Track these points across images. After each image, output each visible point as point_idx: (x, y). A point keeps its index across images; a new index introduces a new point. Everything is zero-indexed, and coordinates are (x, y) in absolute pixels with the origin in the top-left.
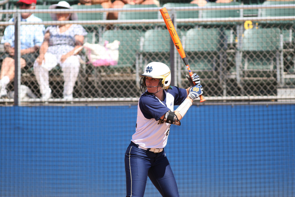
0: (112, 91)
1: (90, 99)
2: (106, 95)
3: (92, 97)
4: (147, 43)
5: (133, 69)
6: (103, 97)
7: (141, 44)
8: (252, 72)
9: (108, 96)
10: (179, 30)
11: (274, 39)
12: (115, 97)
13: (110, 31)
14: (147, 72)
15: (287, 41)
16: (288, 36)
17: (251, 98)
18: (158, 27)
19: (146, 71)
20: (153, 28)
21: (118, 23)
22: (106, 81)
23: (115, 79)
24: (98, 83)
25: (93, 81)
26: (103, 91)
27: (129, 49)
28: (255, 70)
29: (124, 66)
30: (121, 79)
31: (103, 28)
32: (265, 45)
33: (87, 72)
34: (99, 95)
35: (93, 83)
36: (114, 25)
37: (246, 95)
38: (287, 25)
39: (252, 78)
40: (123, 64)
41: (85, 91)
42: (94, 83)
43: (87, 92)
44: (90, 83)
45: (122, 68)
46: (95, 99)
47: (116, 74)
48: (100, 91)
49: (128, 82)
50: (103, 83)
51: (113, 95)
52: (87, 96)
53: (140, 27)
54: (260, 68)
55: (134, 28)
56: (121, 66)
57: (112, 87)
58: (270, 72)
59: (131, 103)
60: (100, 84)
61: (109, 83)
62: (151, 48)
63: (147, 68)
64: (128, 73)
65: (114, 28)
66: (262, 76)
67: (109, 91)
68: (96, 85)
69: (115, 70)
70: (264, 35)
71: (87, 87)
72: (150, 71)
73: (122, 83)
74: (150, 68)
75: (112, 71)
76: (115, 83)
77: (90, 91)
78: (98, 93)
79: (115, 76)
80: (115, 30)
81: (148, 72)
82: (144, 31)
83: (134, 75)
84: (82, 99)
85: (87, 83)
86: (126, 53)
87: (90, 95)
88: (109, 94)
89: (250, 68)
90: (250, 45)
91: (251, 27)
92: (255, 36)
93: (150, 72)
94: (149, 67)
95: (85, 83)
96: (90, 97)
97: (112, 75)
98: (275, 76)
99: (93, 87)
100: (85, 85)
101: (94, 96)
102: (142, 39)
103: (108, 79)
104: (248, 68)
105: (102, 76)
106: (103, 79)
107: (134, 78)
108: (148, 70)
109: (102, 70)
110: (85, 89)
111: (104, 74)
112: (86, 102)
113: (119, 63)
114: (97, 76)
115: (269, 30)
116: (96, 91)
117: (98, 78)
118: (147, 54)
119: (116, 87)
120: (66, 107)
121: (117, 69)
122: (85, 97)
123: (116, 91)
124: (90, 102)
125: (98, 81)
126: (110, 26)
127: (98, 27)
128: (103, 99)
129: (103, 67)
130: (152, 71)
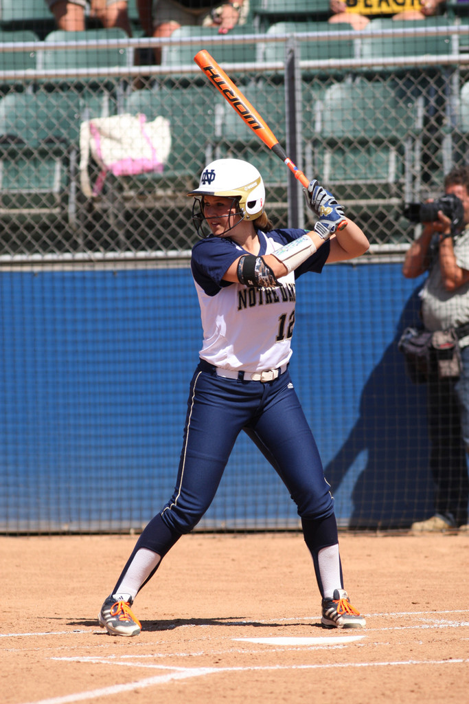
0: (151, 234)
1: (98, 255)
2: (137, 246)
3: (101, 249)
4: (230, 119)
6: (128, 250)
7: (218, 122)
9: (140, 247)
10: (307, 86)
12: (159, 249)
13: (144, 92)
14: (204, 183)
18: (258, 79)
19: (203, 180)
20: (244, 82)
21: (161, 73)
22: (135, 210)
23: (158, 205)
24: (116, 216)
25: (105, 211)
26: (128, 235)
27: (189, 134)
29: (178, 174)
30: (172, 205)
31: (126, 84)
34: (119, 246)
35: (105, 217)
36: (153, 77)
40: (175, 169)
41: (86, 236)
42: (108, 217)
43: (90, 237)
44: (97, 217)
45: (173, 179)
46: (110, 255)
47: (160, 192)
48: (121, 236)
49: (188, 213)
50: (128, 216)
51: (152, 245)
52: (91, 247)
55: (200, 83)
56: (170, 173)
57: (151, 225)
60: (121, 218)
61: (142, 215)
62: (240, 133)
63: (204, 174)
65: (152, 85)
67: (143, 235)
68: (111, 221)
69: (156, 185)
71: (90, 227)
72: (210, 181)
73: (173, 214)
74: (210, 173)
75: (150, 187)
76: (158, 215)
77: (98, 236)
78: (116, 240)
79: (157, 199)
80: (156, 89)
81: (207, 183)
84: (79, 256)
85: (90, 218)
86: (182, 144)
87: (97, 244)
88: (143, 243)
93: (209, 183)
94: (207, 171)
95: (86, 217)
96: (98, 250)
97: (150, 197)
99: (106, 226)
100: (86, 222)
101: (107, 247)
102: (219, 110)
103: (141, 205)
105: (127, 199)
106: (128, 206)
108: (207, 178)
109: (126, 186)
110: (86, 231)
111: (130, 193)
112: (90, 261)
113: (165, 168)
114: (114, 199)
116: (113, 235)
117: (116, 204)
118: (231, 145)
119: (158, 226)
120: (42, 273)
121: (161, 182)
122: (86, 249)
123: (159, 234)
124: (99, 261)
125: (116, 211)
126: (143, 81)
127: (114, 82)
128: (129, 255)
129: (127, 178)
130: (214, 179)
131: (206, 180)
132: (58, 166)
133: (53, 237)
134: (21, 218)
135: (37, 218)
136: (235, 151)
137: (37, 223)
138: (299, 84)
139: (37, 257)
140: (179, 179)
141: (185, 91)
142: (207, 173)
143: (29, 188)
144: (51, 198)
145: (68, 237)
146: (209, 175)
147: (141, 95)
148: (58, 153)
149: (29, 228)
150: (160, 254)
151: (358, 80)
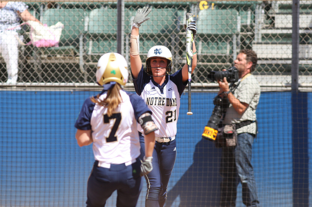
0: (53, 75)
1: (28, 84)
2: (46, 80)
3: (30, 81)
4: (91, 23)
5: (76, 51)
6: (42, 82)
7: (86, 24)
8: (205, 57)
10: (127, 9)
11: (230, 22)
12: (56, 82)
13: (52, 9)
15: (245, 24)
16: (247, 18)
17: (205, 84)
18: (105, 6)
20: (99, 7)
21: (60, 1)
22: (46, 64)
23: (57, 62)
24: (37, 66)
25: (32, 64)
26: (43, 75)
27: (72, 30)
28: (209, 54)
29: (67, 48)
30: (63, 62)
31: (44, 7)
32: (220, 27)
33: (25, 54)
34: (38, 79)
35: (32, 66)
36: (56, 3)
37: (199, 82)
38: (244, 6)
39: (205, 63)
40: (65, 45)
41: (23, 75)
43: (25, 75)
44: (28, 66)
45: (64, 50)
46: (34, 84)
47: (58, 56)
48: (39, 75)
49: (71, 66)
50: (43, 66)
51: (53, 80)
52: (25, 80)
53: (84, 6)
54: (215, 52)
55: (78, 6)
56: (63, 47)
57: (53, 71)
58: (225, 56)
59: (73, 88)
60: (40, 67)
61: (49, 66)
62: (96, 29)
64: (71, 56)
65: (56, 7)
66: (216, 61)
67: (49, 75)
68: (35, 69)
69: (56, 53)
70: (219, 17)
71: (25, 71)
73: (63, 66)
75: (53, 53)
76: (56, 66)
77: (28, 75)
78: (37, 77)
79: (57, 59)
80: (58, 9)
82: (89, 10)
83: (77, 58)
84: (20, 84)
85: (25, 66)
86: (68, 34)
87: (28, 79)
88: (49, 79)
89: (204, 53)
90: (204, 27)
91: (206, 7)
92: (210, 17)
95: (23, 66)
96: (28, 82)
97: (53, 58)
98: (231, 61)
99: (32, 71)
100: (23, 69)
101: (32, 80)
102: (87, 19)
103: (49, 62)
104: (202, 53)
105: (42, 59)
106: (43, 62)
107: (77, 61)
109: (42, 52)
110: (23, 73)
111: (44, 56)
112: (24, 86)
113: (60, 45)
114: (36, 59)
115: (224, 11)
116: (35, 75)
117: (38, 61)
118: (91, 35)
119: (57, 71)
121: (58, 51)
122: (22, 81)
123: (57, 75)
124: (28, 87)
125: (37, 64)
126: (52, 4)
127: (38, 5)
128: (42, 84)
129: (42, 48)
136: (93, 38)
138: (123, 8)
140: (67, 50)
141: (70, 10)
147: (50, 11)
150: (57, 84)
151: (151, 7)
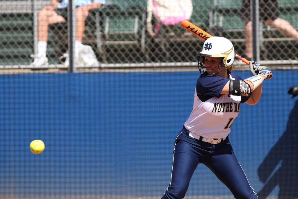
0: (183, 54)
1: (157, 64)
2: (176, 60)
3: (159, 61)
6: (172, 61)
9: (178, 60)
12: (187, 61)
14: (206, 49)
19: (205, 48)
22: (175, 42)
23: (187, 40)
24: (165, 45)
25: (160, 42)
26: (172, 54)
27: (203, 5)
34: (167, 60)
35: (160, 45)
41: (151, 55)
43: (153, 55)
44: (157, 45)
46: (163, 64)
48: (168, 55)
51: (184, 59)
52: (153, 60)
57: (183, 50)
60: (168, 46)
61: (179, 45)
63: (206, 44)
67: (179, 54)
68: (163, 47)
71: (153, 50)
72: (209, 49)
73: (194, 44)
74: (209, 45)
75: (183, 31)
76: (187, 45)
77: (157, 55)
79: (187, 37)
81: (207, 49)
84: (148, 64)
85: (153, 45)
86: (199, 10)
87: (157, 59)
88: (179, 58)
93: (209, 50)
94: (207, 43)
96: (157, 62)
97: (182, 36)
99: (160, 50)
100: (151, 48)
101: (161, 60)
103: (179, 40)
105: (171, 37)
106: (172, 40)
108: (207, 47)
109: (170, 30)
110: (151, 52)
111: (172, 34)
112: (153, 67)
114: (165, 37)
116: (164, 55)
117: (166, 39)
118: (223, 11)
119: (187, 50)
120: (129, 73)
122: (151, 61)
123: (187, 54)
124: (158, 67)
125: (165, 42)
128: (173, 64)
129: (171, 26)
130: (211, 48)
131: (207, 48)
132: (137, 19)
133: (134, 55)
134: (119, 45)
135: (127, 46)
137: (127, 48)
139: (127, 65)
142: (207, 44)
143: (124, 31)
144: (133, 36)
145: (142, 55)
146: (209, 46)
148: (137, 14)
149: (123, 50)
150: (188, 64)
